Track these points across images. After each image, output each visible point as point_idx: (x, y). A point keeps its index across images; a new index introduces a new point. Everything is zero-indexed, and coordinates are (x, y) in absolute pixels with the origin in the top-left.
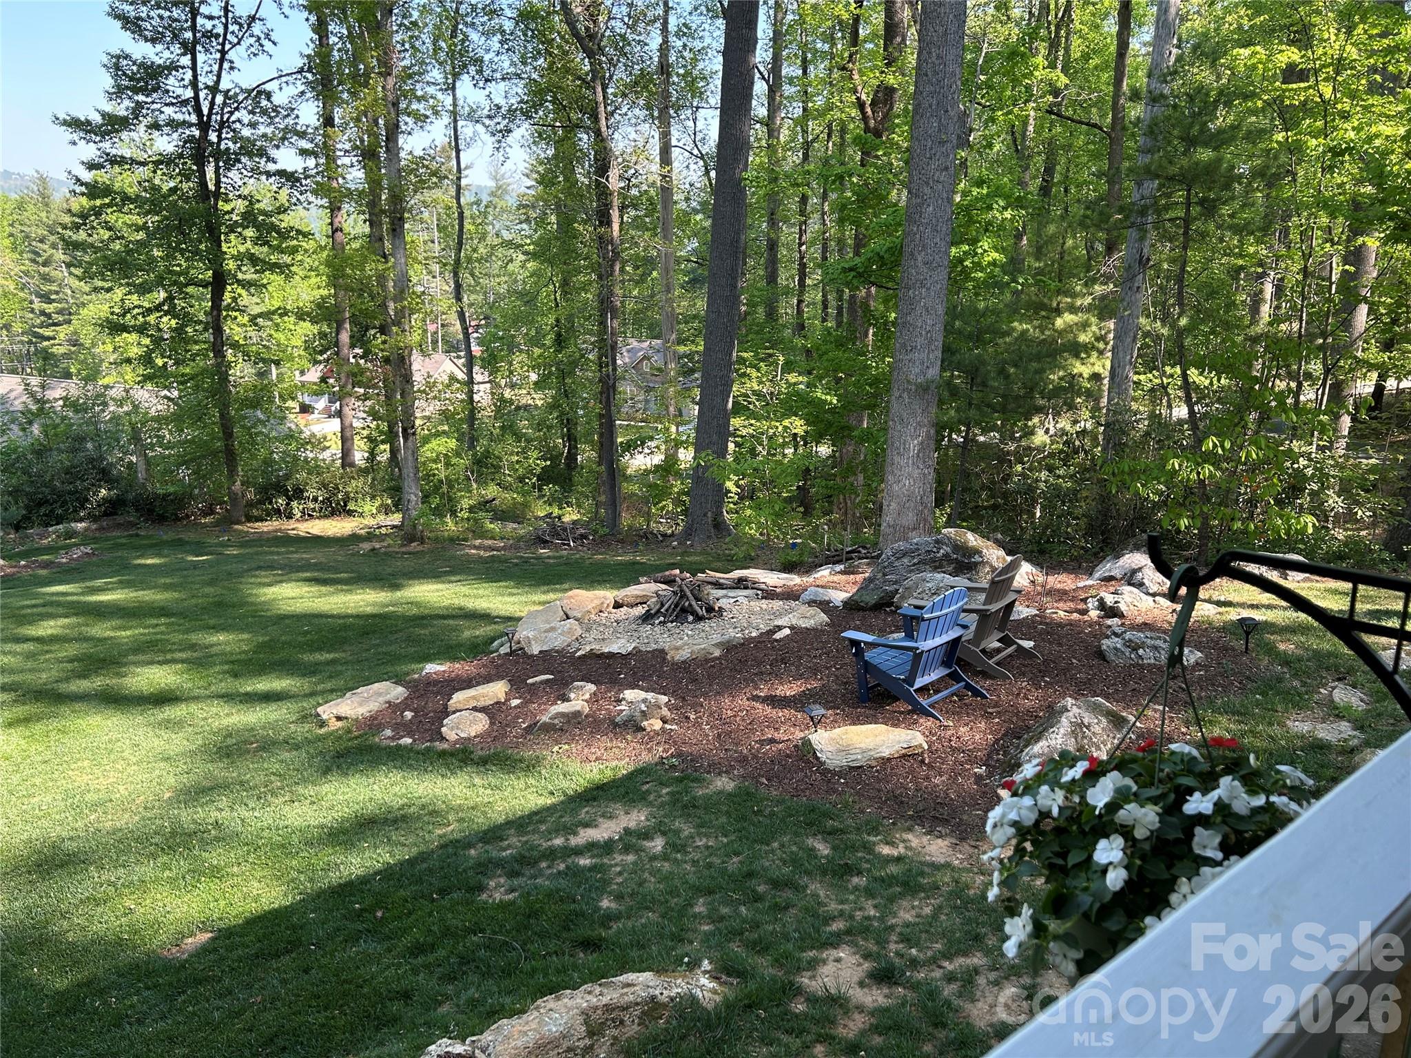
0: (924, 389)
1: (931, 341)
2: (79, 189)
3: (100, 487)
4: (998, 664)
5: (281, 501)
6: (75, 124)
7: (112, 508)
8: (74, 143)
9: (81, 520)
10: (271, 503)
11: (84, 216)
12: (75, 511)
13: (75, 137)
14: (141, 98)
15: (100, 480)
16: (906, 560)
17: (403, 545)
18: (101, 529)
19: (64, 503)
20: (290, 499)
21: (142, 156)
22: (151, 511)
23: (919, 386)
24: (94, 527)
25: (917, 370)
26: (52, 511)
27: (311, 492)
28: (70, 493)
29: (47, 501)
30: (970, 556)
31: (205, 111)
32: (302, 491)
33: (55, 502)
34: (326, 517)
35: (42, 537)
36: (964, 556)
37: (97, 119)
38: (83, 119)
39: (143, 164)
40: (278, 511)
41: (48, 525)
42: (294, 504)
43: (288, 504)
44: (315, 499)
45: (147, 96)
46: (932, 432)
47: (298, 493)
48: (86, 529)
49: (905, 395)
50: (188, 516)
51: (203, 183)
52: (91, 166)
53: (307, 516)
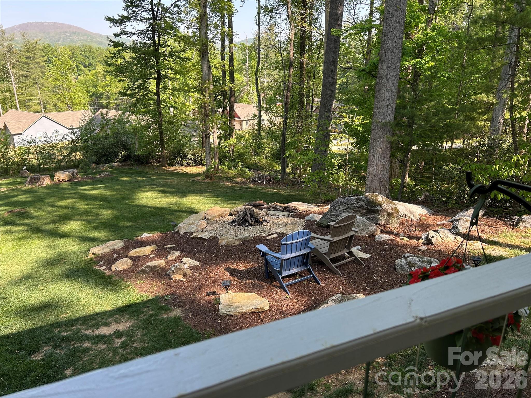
0: (385, 126)
1: (389, 103)
2: (112, 44)
3: (122, 151)
4: (337, 267)
5: (179, 159)
6: (110, 19)
7: (126, 159)
8: (111, 27)
9: (117, 162)
10: (176, 160)
11: (114, 54)
12: (114, 159)
13: (112, 24)
14: (134, 9)
15: (122, 149)
16: (341, 207)
17: (204, 179)
18: (123, 165)
19: (111, 156)
20: (182, 159)
21: (133, 31)
22: (139, 160)
23: (382, 124)
24: (120, 165)
25: (382, 117)
26: (107, 159)
27: (189, 157)
28: (113, 152)
29: (106, 155)
30: (375, 207)
31: (155, 13)
32: (186, 156)
33: (108, 155)
34: (194, 166)
35: (103, 167)
36: (372, 206)
37: (118, 17)
38: (112, 18)
39: (134, 34)
40: (178, 163)
41: (106, 163)
42: (183, 160)
43: (181, 160)
44: (191, 159)
45: (137, 9)
46: (389, 146)
47: (185, 157)
48: (117, 165)
49: (376, 128)
50: (151, 163)
51: (154, 40)
52: (116, 35)
53: (188, 165)
